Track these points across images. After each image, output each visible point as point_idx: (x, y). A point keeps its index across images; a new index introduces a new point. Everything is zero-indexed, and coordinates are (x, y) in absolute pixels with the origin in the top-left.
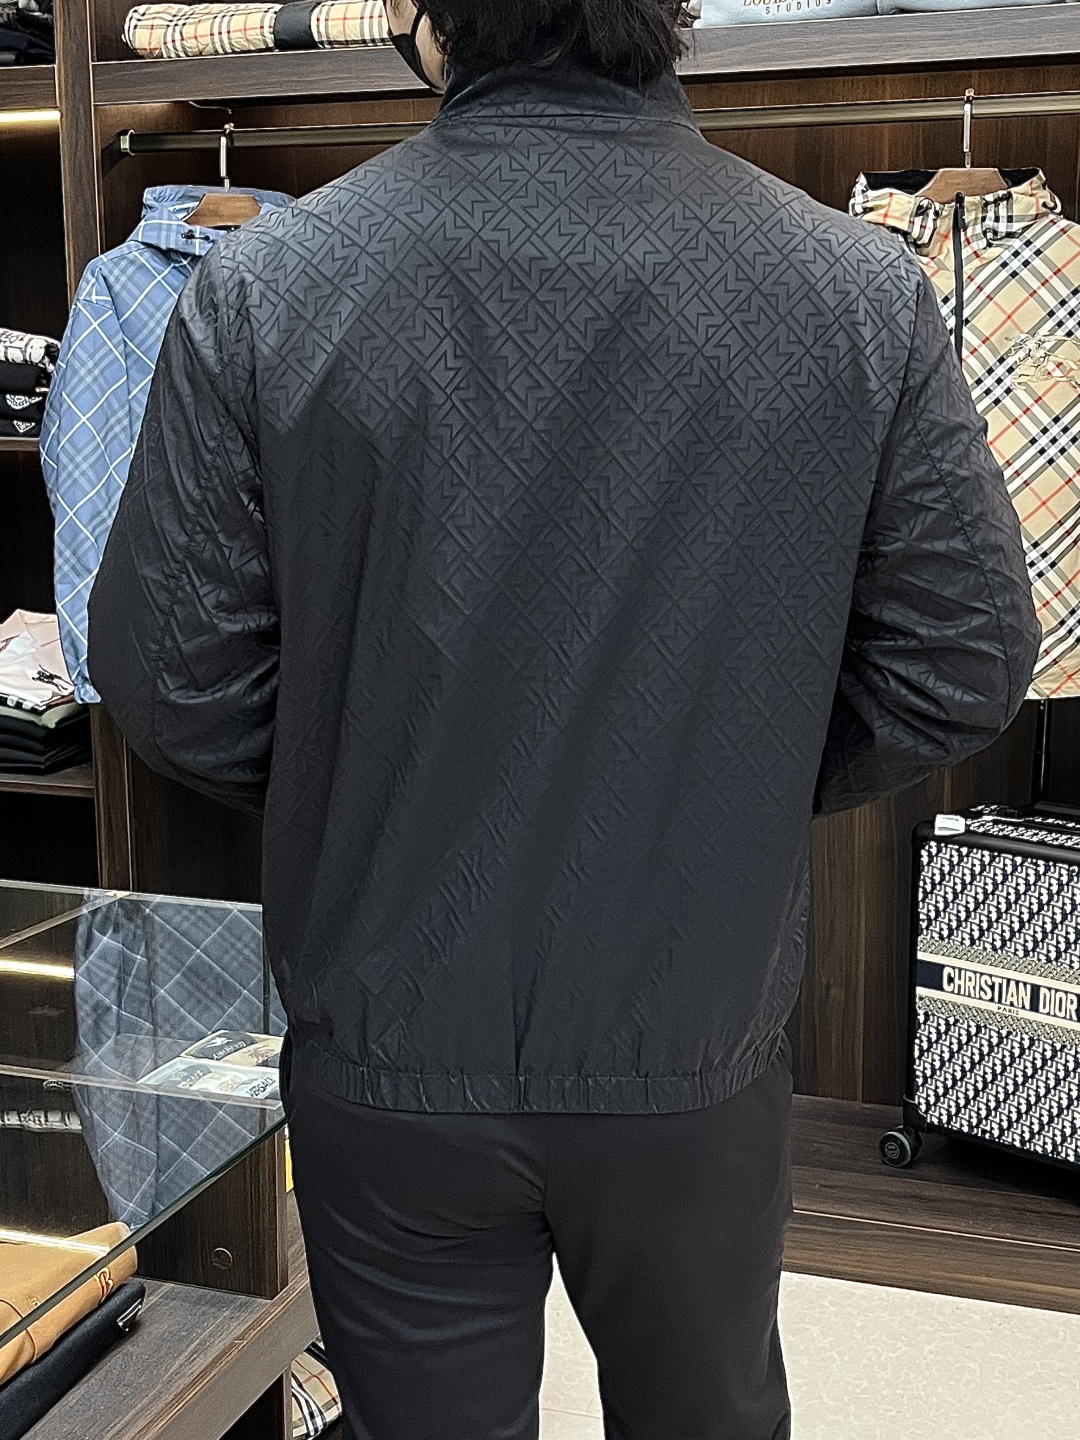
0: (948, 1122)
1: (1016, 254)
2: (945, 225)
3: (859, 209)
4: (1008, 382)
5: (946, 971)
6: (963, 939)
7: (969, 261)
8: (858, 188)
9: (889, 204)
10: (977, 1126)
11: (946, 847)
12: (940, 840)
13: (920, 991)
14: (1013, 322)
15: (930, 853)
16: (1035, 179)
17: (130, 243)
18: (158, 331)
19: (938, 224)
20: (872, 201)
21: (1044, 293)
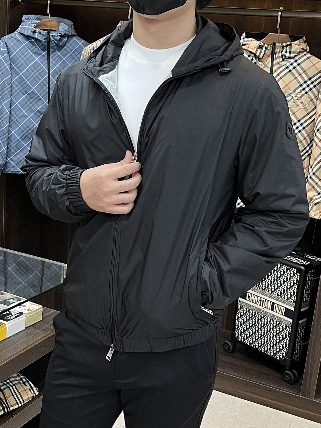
0: (243, 341)
1: (291, 64)
2: (269, 52)
5: (248, 294)
9: (250, 44)
10: (252, 344)
13: (240, 299)
14: (288, 87)
17: (16, 32)
18: (22, 62)
19: (266, 52)
20: (246, 42)
21: (299, 78)
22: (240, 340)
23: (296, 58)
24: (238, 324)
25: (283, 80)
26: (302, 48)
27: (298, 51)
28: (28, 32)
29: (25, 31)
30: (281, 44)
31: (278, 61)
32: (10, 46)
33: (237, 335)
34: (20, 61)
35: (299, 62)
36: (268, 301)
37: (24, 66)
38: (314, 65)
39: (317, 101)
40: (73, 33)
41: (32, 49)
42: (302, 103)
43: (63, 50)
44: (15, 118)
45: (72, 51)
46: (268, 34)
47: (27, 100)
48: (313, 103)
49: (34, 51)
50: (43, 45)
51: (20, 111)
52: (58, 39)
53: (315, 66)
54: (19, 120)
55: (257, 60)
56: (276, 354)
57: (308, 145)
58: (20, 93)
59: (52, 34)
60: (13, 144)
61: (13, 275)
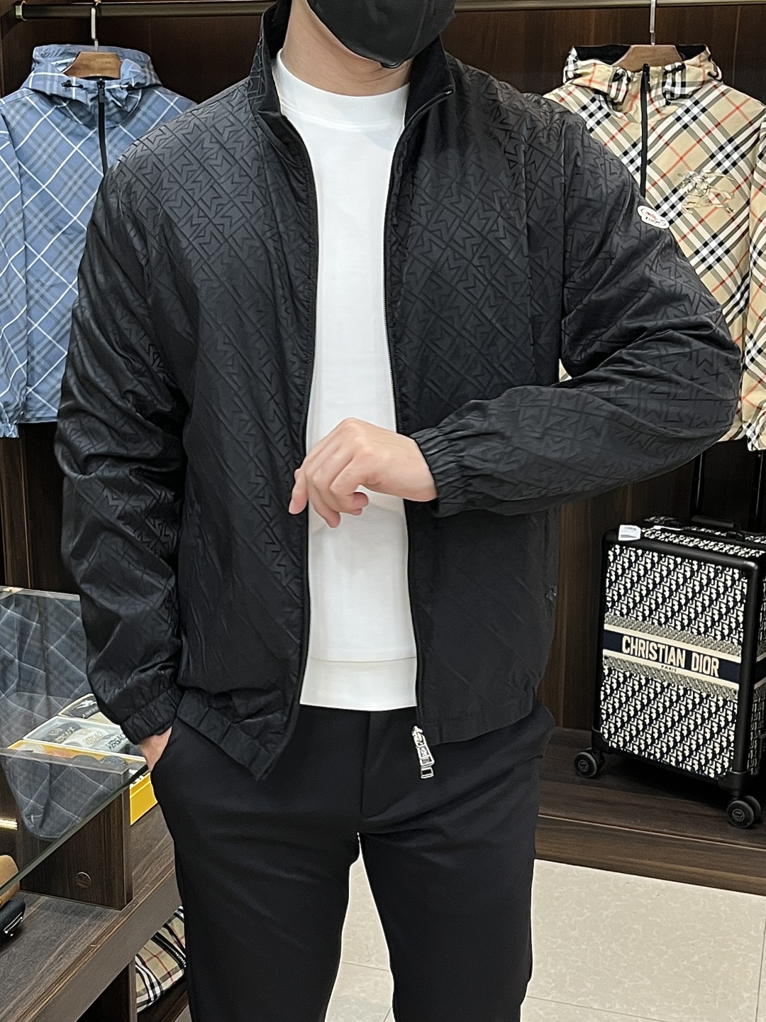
0: (624, 747)
1: (687, 111)
2: (635, 88)
3: (571, 75)
4: (679, 207)
5: (625, 639)
6: (637, 616)
7: (652, 117)
8: (571, 58)
9: (593, 72)
10: (645, 750)
11: (627, 549)
12: (622, 544)
13: (606, 652)
14: (684, 162)
15: (614, 553)
16: (703, 54)
17: (23, 89)
18: (45, 157)
19: (630, 87)
20: (581, 69)
21: (707, 140)
22: (615, 745)
23: (697, 96)
24: (607, 710)
25: (671, 148)
26: (709, 74)
27: (701, 79)
28: (51, 86)
29: (44, 86)
30: (660, 68)
31: (658, 106)
32: (13, 124)
33: (606, 736)
34: (40, 157)
35: (704, 103)
36: (676, 649)
37: (49, 167)
38: (738, 108)
39: (750, 189)
40: (154, 81)
41: (64, 125)
42: (717, 195)
43: (135, 120)
44: (37, 291)
45: (153, 121)
46: (629, 47)
47: (61, 248)
48: (743, 193)
49: (69, 130)
50: (89, 113)
51: (47, 275)
52: (124, 96)
53: (741, 112)
54: (48, 295)
55: (611, 107)
56: (705, 765)
57: (739, 288)
58: (45, 231)
59: (109, 85)
60: (39, 353)
61: (62, 661)
